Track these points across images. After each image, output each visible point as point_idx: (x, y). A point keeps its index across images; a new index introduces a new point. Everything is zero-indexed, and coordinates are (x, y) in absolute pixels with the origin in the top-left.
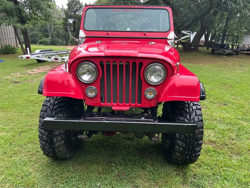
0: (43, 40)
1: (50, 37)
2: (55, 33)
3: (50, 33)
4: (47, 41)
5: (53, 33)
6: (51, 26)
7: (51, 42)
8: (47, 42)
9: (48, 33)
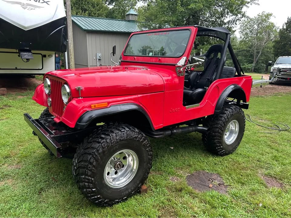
0: (245, 66)
1: (254, 63)
2: (262, 58)
3: (256, 58)
4: (249, 67)
5: (260, 58)
6: (258, 50)
7: (255, 69)
8: (249, 69)
9: (253, 58)
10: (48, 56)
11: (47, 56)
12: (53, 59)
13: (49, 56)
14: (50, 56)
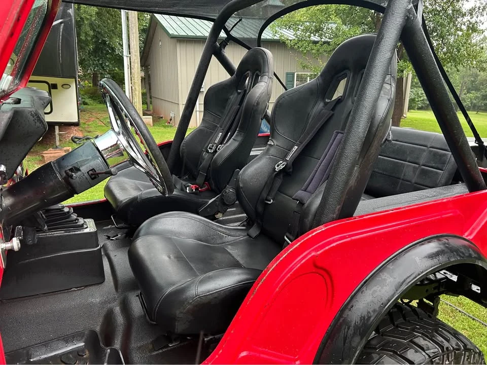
10: (62, 86)
11: (59, 86)
12: (72, 93)
13: (64, 86)
14: (66, 86)
